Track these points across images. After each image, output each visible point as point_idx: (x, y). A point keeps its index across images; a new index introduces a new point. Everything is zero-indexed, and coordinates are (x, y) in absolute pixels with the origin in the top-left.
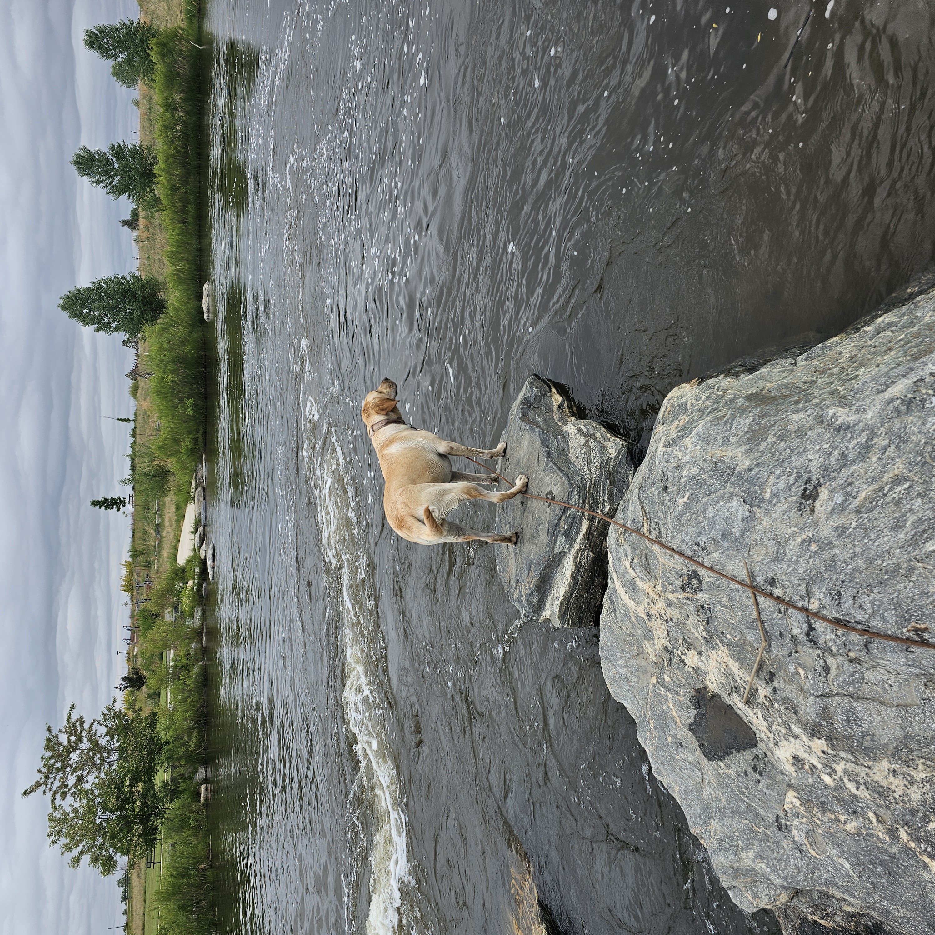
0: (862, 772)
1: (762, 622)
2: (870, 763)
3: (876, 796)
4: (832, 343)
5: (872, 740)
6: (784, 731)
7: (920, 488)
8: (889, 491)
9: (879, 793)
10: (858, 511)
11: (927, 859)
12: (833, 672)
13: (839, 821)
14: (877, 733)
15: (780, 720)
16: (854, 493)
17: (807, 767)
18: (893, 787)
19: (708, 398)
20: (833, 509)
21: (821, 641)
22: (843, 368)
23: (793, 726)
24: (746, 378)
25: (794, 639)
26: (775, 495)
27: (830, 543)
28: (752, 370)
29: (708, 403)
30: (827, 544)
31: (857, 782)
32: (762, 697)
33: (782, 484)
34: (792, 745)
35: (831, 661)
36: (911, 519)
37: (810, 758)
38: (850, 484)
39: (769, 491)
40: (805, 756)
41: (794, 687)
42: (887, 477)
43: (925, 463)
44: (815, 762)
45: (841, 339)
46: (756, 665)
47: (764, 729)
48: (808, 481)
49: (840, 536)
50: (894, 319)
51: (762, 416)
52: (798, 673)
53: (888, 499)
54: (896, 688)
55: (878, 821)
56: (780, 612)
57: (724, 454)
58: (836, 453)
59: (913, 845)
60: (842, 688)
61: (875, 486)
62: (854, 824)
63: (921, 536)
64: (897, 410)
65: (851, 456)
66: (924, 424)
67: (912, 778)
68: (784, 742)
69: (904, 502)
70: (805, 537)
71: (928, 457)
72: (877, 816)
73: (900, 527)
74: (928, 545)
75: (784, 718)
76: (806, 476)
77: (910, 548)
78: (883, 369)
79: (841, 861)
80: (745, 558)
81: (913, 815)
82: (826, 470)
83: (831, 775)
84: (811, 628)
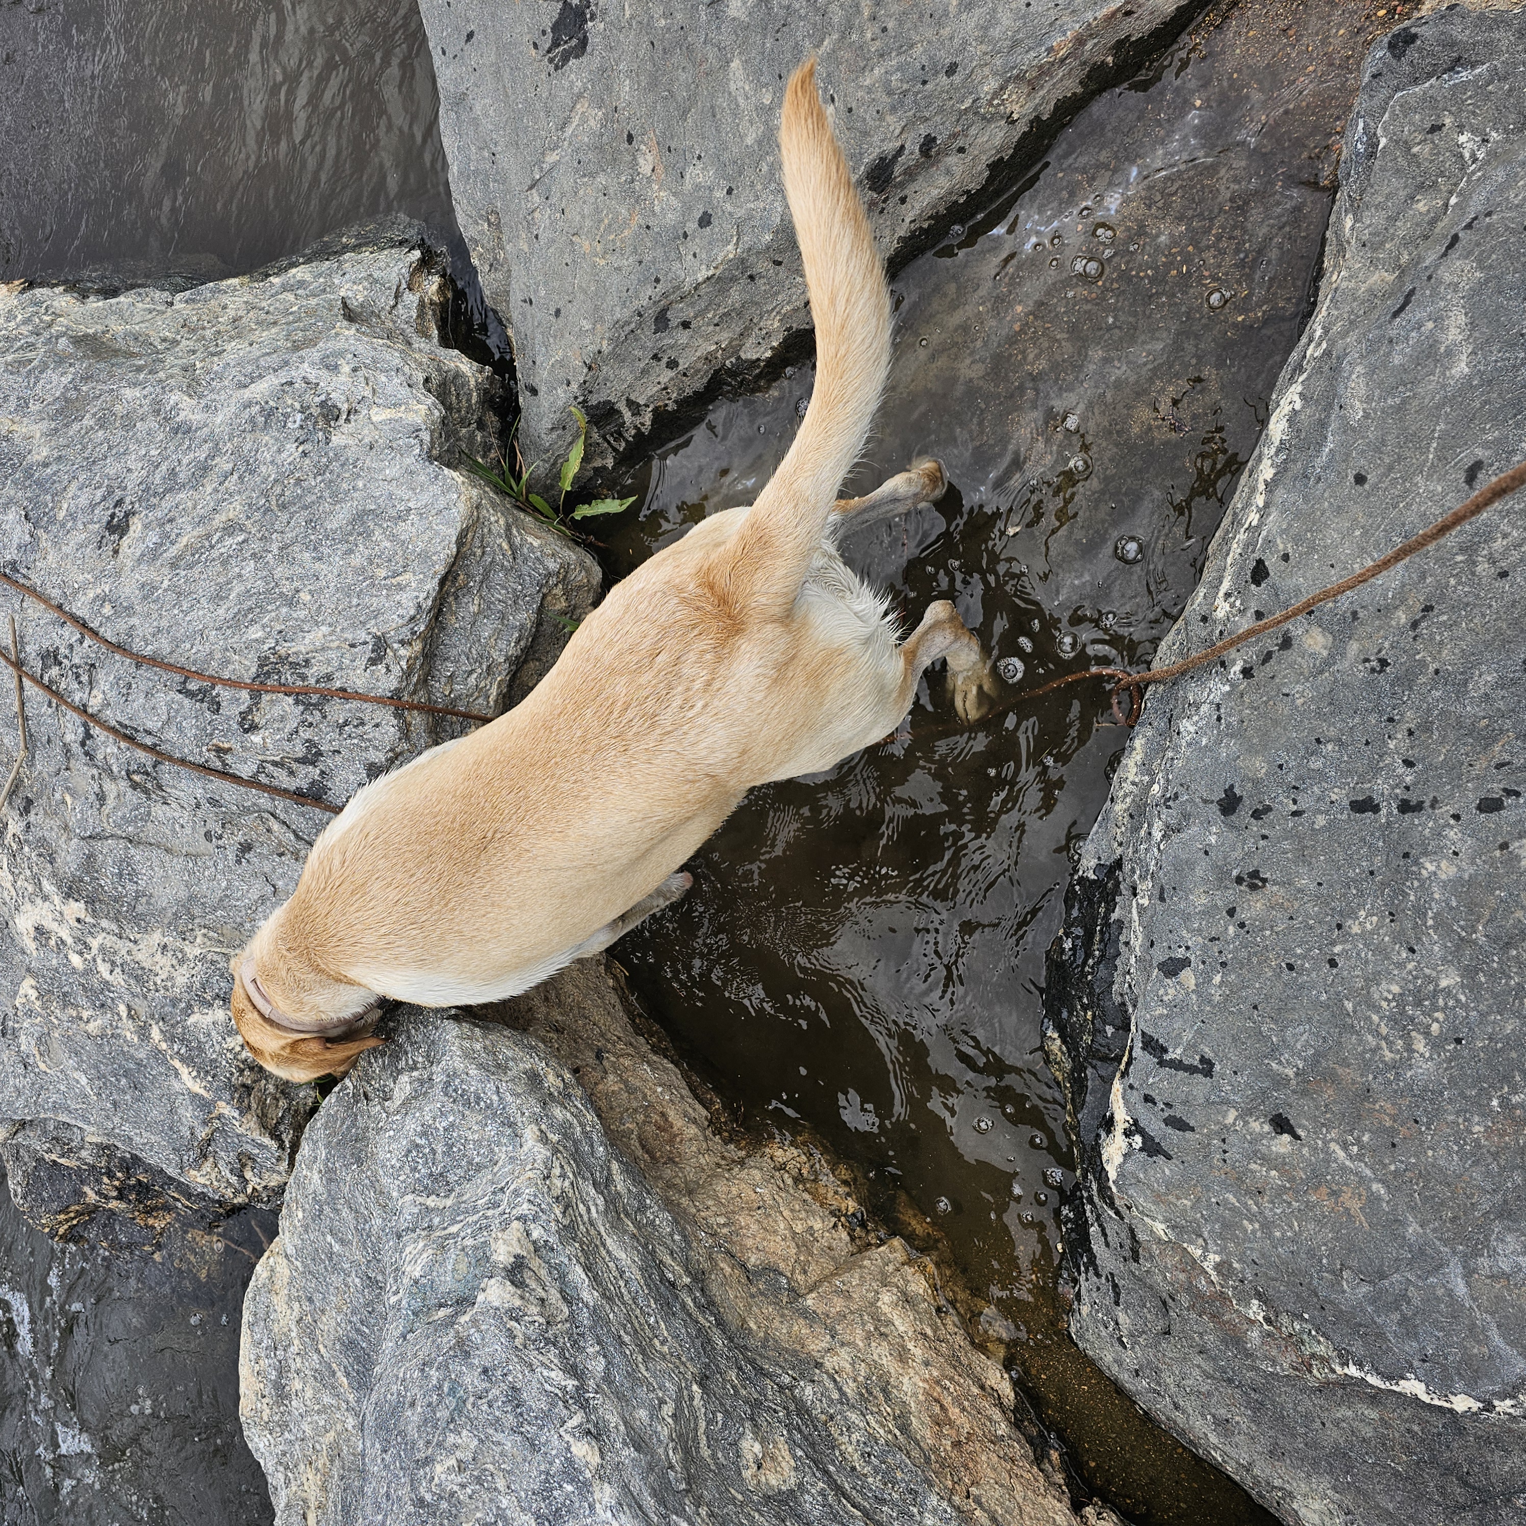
0: (123, 947)
1: (26, 719)
2: (138, 936)
3: (132, 982)
4: (228, 287)
5: (148, 903)
6: (31, 889)
7: (256, 546)
8: (218, 542)
9: (137, 978)
10: (174, 565)
11: (177, 1064)
12: (111, 802)
13: (81, 1019)
14: (156, 893)
15: (28, 873)
16: (173, 536)
17: (52, 942)
18: (157, 969)
19: (27, 321)
20: (143, 555)
21: (100, 756)
22: (219, 332)
23: (45, 883)
24: (95, 304)
25: (67, 750)
26: (72, 516)
27: (130, 608)
28: (110, 292)
29: (25, 329)
30: (126, 608)
31: (113, 963)
32: (10, 835)
33: (83, 501)
34: (37, 911)
35: (111, 788)
36: (238, 588)
37: (59, 930)
38: (171, 521)
39: (65, 506)
40: (54, 926)
41: (56, 823)
42: (219, 520)
43: (268, 510)
44: (65, 934)
45: (242, 285)
46: (7, 786)
47: (8, 885)
48: (119, 503)
49: (145, 598)
50: (308, 277)
51: (86, 379)
52: (64, 802)
53: (215, 553)
54: (188, 831)
55: (130, 1016)
56: (50, 705)
57: (15, 427)
58: (164, 467)
59: (164, 1046)
60: (119, 826)
61: (200, 531)
62: (99, 1022)
63: (246, 616)
64: (252, 420)
65: (182, 477)
66: (279, 451)
67: (184, 955)
68: (28, 906)
69: (233, 562)
70: (99, 591)
71: (274, 503)
72: (129, 1008)
73: (222, 598)
74: (252, 629)
75: (35, 869)
76: (118, 493)
77: (229, 632)
78: (256, 351)
79: (77, 1075)
80: (14, 611)
81: (174, 1006)
82: (147, 492)
83: (81, 954)
84: (88, 736)
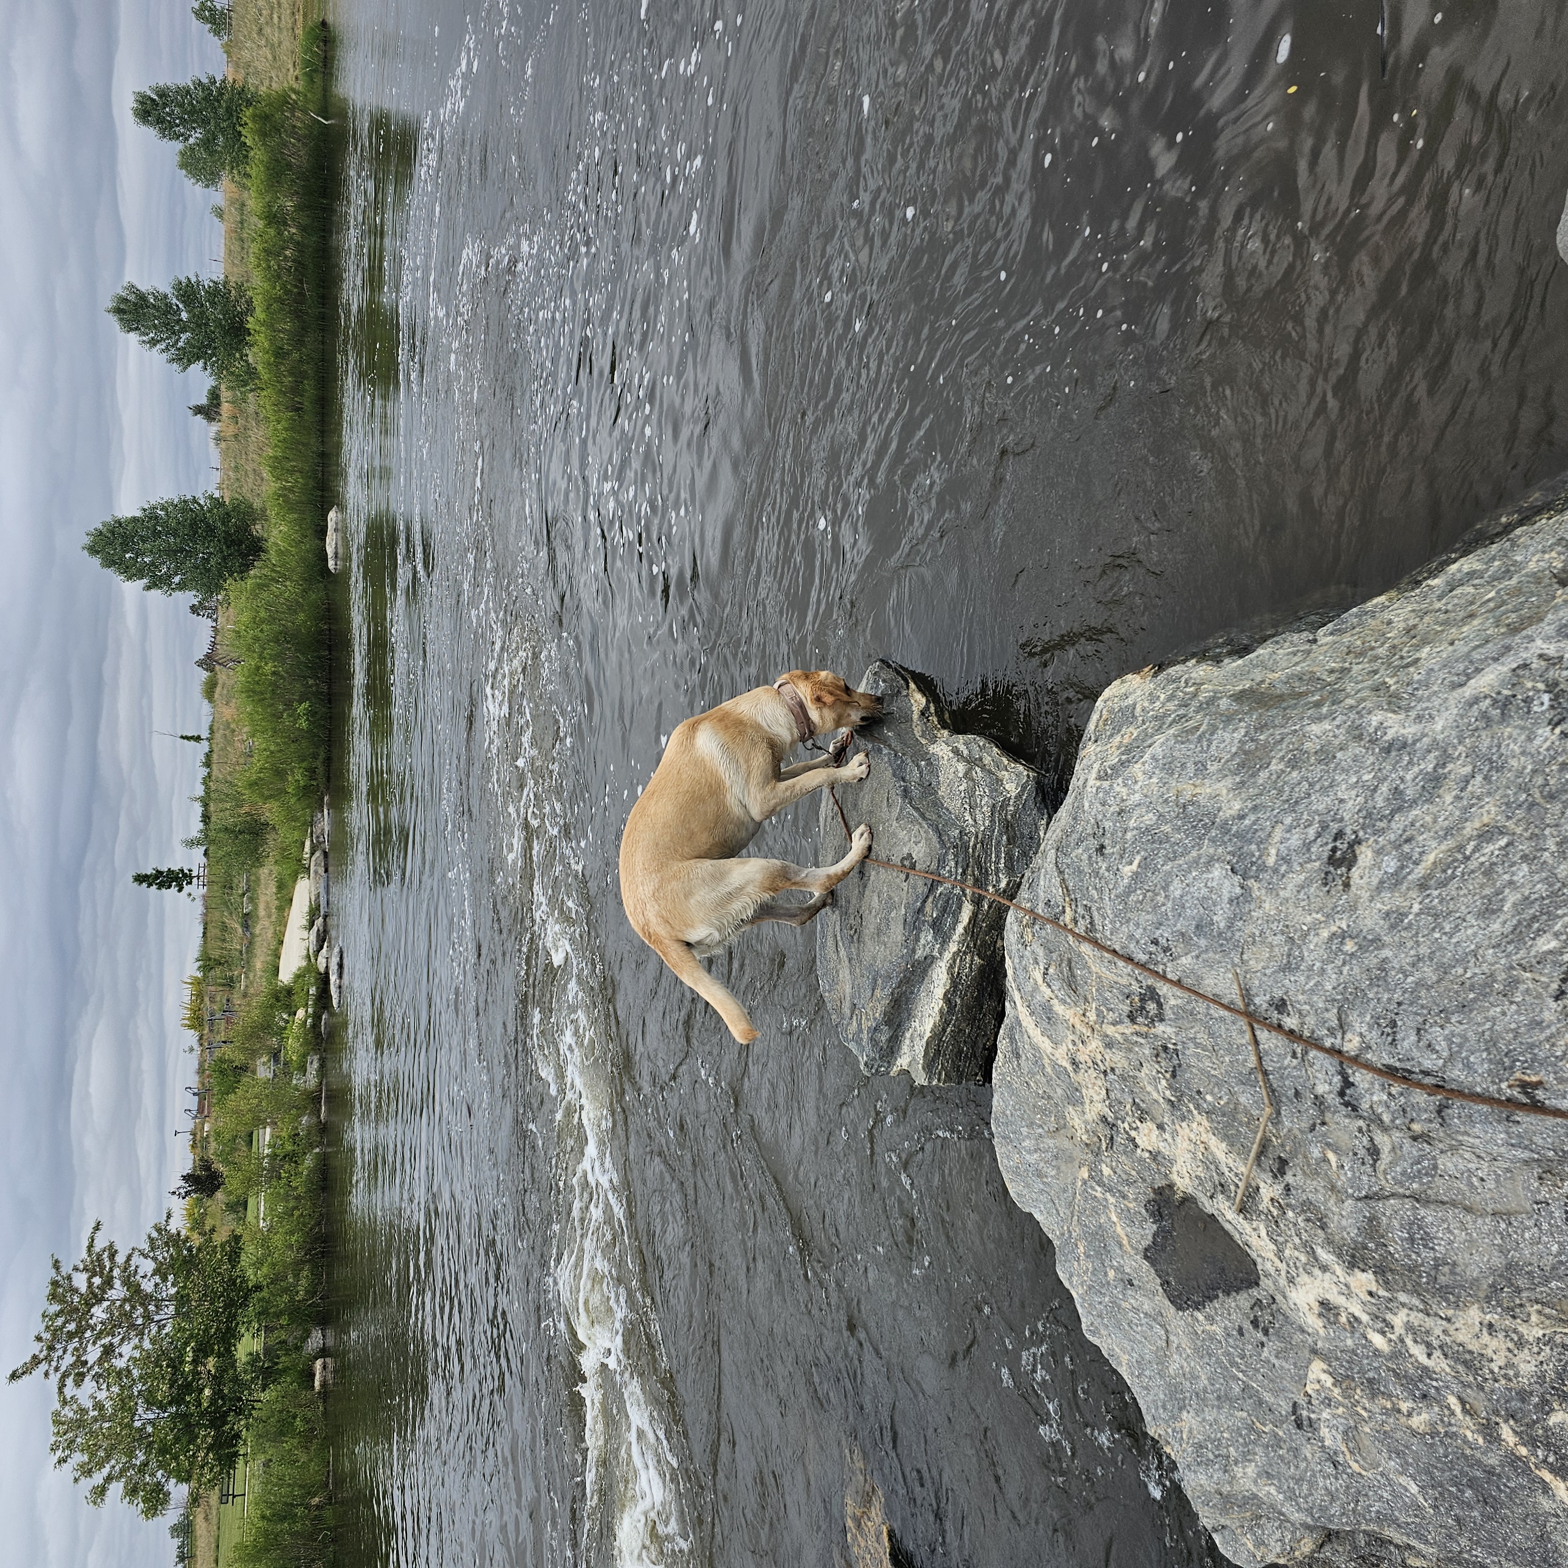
0: (1437, 1327)
1: (1265, 1073)
2: (1450, 1313)
3: (1460, 1368)
4: (1376, 606)
5: (1452, 1273)
6: (1303, 1258)
7: (1524, 847)
8: (1474, 852)
9: (1465, 1363)
10: (1423, 886)
11: (1547, 1476)
12: (1386, 1157)
13: (1399, 1411)
14: (1460, 1261)
15: (1297, 1240)
16: (1416, 856)
17: (1343, 1319)
18: (1489, 1352)
19: (1170, 698)
20: (1382, 882)
21: (1365, 1105)
22: (1394, 647)
23: (1319, 1251)
24: (1233, 665)
25: (1319, 1101)
26: (1285, 859)
27: (1377, 939)
28: (1242, 651)
29: (1171, 706)
30: (1372, 941)
31: (1429, 1345)
32: (1266, 1200)
33: (1295, 840)
34: (1317, 1283)
35: (1381, 1139)
36: (1512, 898)
37: (1348, 1305)
38: (1408, 840)
39: (1273, 851)
40: (1340, 1301)
41: (1319, 1183)
42: (1470, 829)
43: (1533, 805)
44: (1357, 1310)
45: (1390, 600)
46: (1255, 1147)
47: (1271, 1255)
48: (1339, 835)
49: (1393, 927)
50: (1478, 566)
51: (1261, 728)
52: (1326, 1160)
53: (1473, 864)
54: (1491, 1184)
55: (1465, 1411)
56: (1294, 1055)
57: (1198, 790)
58: (1384, 788)
59: (1523, 1451)
60: (1401, 1184)
61: (1450, 843)
62: (1425, 1416)
63: (1529, 926)
64: (1485, 716)
65: (1410, 793)
66: (1530, 739)
67: (1521, 1337)
68: (1304, 1278)
69: (1500, 869)
70: (1334, 929)
71: (1537, 795)
72: (1463, 1402)
73: (1494, 912)
74: (1540, 941)
75: (1305, 1236)
76: (1334, 827)
77: (1510, 948)
78: (1461, 648)
79: (1403, 1480)
80: (1234, 965)
81: (1523, 1401)
82: (1369, 816)
83: (1383, 1333)
84: (1347, 1083)
